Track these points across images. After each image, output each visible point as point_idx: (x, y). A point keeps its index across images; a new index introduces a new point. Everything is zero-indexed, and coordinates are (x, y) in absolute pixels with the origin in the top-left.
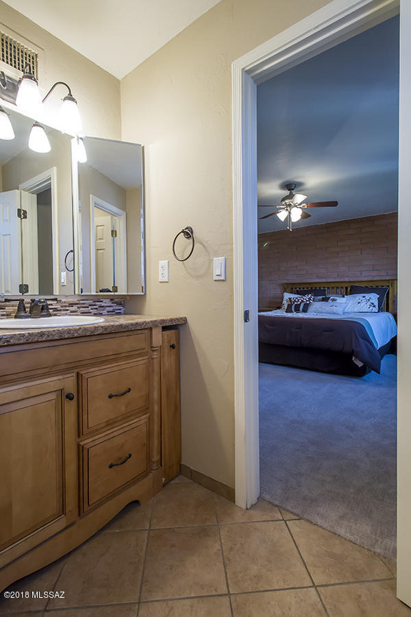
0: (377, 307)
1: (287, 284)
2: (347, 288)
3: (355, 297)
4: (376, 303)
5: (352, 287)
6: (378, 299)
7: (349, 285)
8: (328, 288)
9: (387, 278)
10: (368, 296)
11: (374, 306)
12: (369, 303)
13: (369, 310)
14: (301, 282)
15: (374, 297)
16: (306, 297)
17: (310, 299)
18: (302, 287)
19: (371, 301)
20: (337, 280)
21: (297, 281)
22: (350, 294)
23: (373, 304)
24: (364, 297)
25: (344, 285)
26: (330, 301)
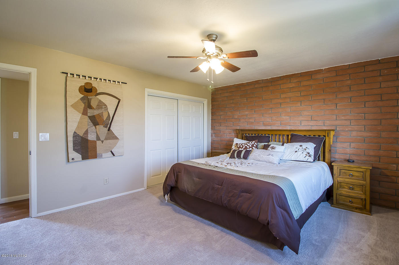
0: (313, 157)
1: (238, 130)
2: (288, 136)
3: (293, 146)
4: (312, 153)
5: (292, 135)
6: (315, 148)
7: (290, 133)
8: (272, 135)
9: (325, 128)
10: (305, 145)
11: (310, 156)
12: (305, 153)
13: (305, 160)
14: (250, 128)
15: (310, 147)
16: (250, 144)
17: (253, 146)
18: (250, 133)
19: (307, 150)
20: (280, 128)
21: (247, 127)
22: (290, 143)
23: (309, 153)
24: (301, 146)
25: (286, 133)
26: (269, 148)
